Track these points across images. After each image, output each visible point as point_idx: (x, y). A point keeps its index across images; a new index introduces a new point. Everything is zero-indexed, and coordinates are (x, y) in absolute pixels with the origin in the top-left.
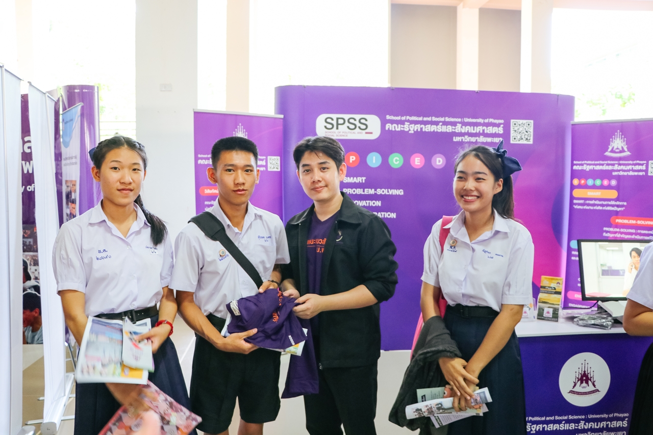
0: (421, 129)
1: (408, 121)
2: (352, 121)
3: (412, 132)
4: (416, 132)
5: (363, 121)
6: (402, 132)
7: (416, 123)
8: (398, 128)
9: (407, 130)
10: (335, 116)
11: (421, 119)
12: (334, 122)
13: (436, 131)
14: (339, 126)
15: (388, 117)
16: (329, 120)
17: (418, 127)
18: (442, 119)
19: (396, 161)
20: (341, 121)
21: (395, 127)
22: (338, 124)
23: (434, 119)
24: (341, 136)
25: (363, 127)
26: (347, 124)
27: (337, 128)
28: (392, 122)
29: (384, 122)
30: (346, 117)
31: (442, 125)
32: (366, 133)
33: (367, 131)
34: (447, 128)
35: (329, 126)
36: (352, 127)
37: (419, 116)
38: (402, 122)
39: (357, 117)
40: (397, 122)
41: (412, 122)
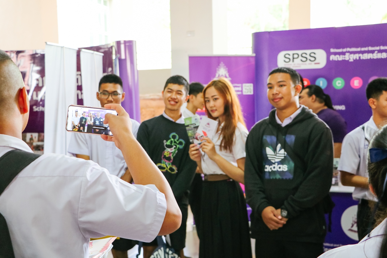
0: (360, 57)
1: (349, 52)
2: (304, 55)
3: (351, 60)
4: (355, 61)
5: (312, 55)
6: (344, 61)
7: (354, 53)
8: (340, 58)
9: (347, 59)
10: (291, 52)
11: (359, 49)
12: (291, 57)
13: (372, 58)
14: (295, 60)
15: (332, 50)
16: (287, 56)
17: (356, 56)
18: (378, 48)
19: (339, 83)
20: (296, 56)
21: (337, 58)
22: (293, 58)
23: (370, 48)
24: (296, 67)
25: (313, 59)
26: (300, 58)
27: (293, 61)
28: (335, 54)
29: (329, 54)
30: (300, 52)
31: (377, 53)
32: (316, 64)
33: (316, 62)
34: (381, 55)
35: (287, 60)
36: (304, 59)
37: (357, 47)
38: (343, 54)
39: (308, 52)
40: (339, 54)
41: (351, 53)
